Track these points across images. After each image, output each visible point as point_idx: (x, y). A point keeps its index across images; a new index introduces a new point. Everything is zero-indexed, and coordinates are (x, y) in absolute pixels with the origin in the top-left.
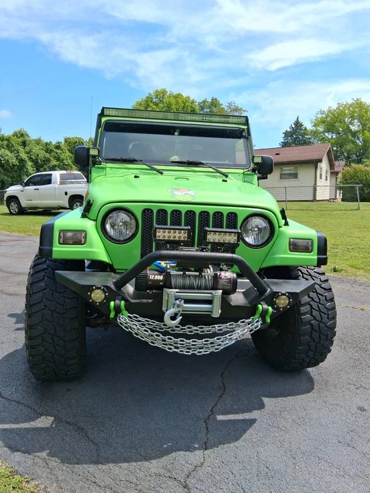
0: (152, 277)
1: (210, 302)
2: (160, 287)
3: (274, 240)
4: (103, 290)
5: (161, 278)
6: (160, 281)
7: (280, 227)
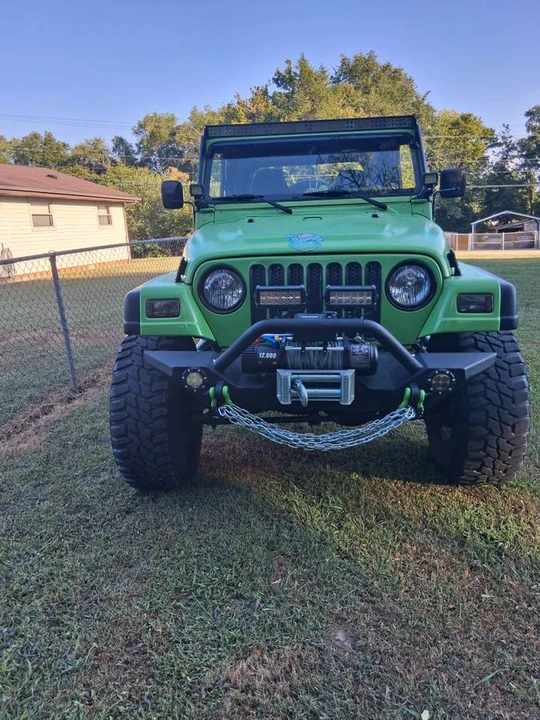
0: (262, 355)
1: (336, 385)
2: (270, 368)
3: (435, 297)
4: (200, 373)
5: (274, 355)
6: (272, 360)
7: (444, 278)
